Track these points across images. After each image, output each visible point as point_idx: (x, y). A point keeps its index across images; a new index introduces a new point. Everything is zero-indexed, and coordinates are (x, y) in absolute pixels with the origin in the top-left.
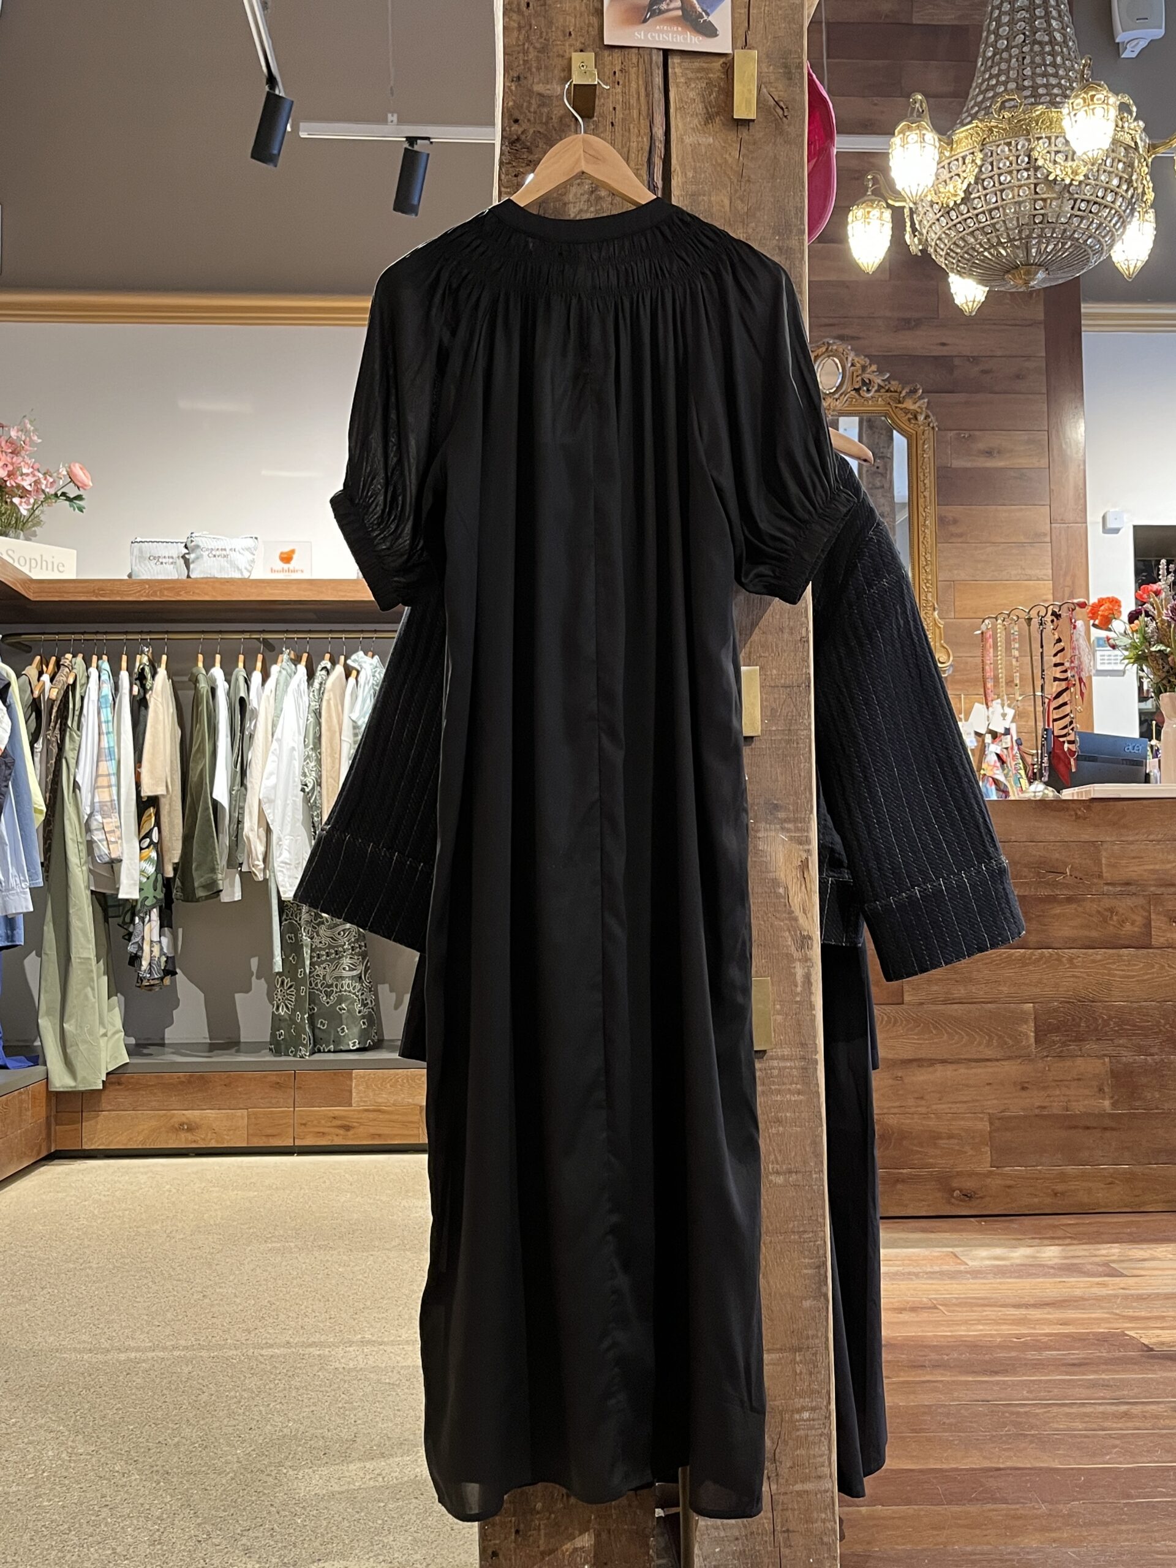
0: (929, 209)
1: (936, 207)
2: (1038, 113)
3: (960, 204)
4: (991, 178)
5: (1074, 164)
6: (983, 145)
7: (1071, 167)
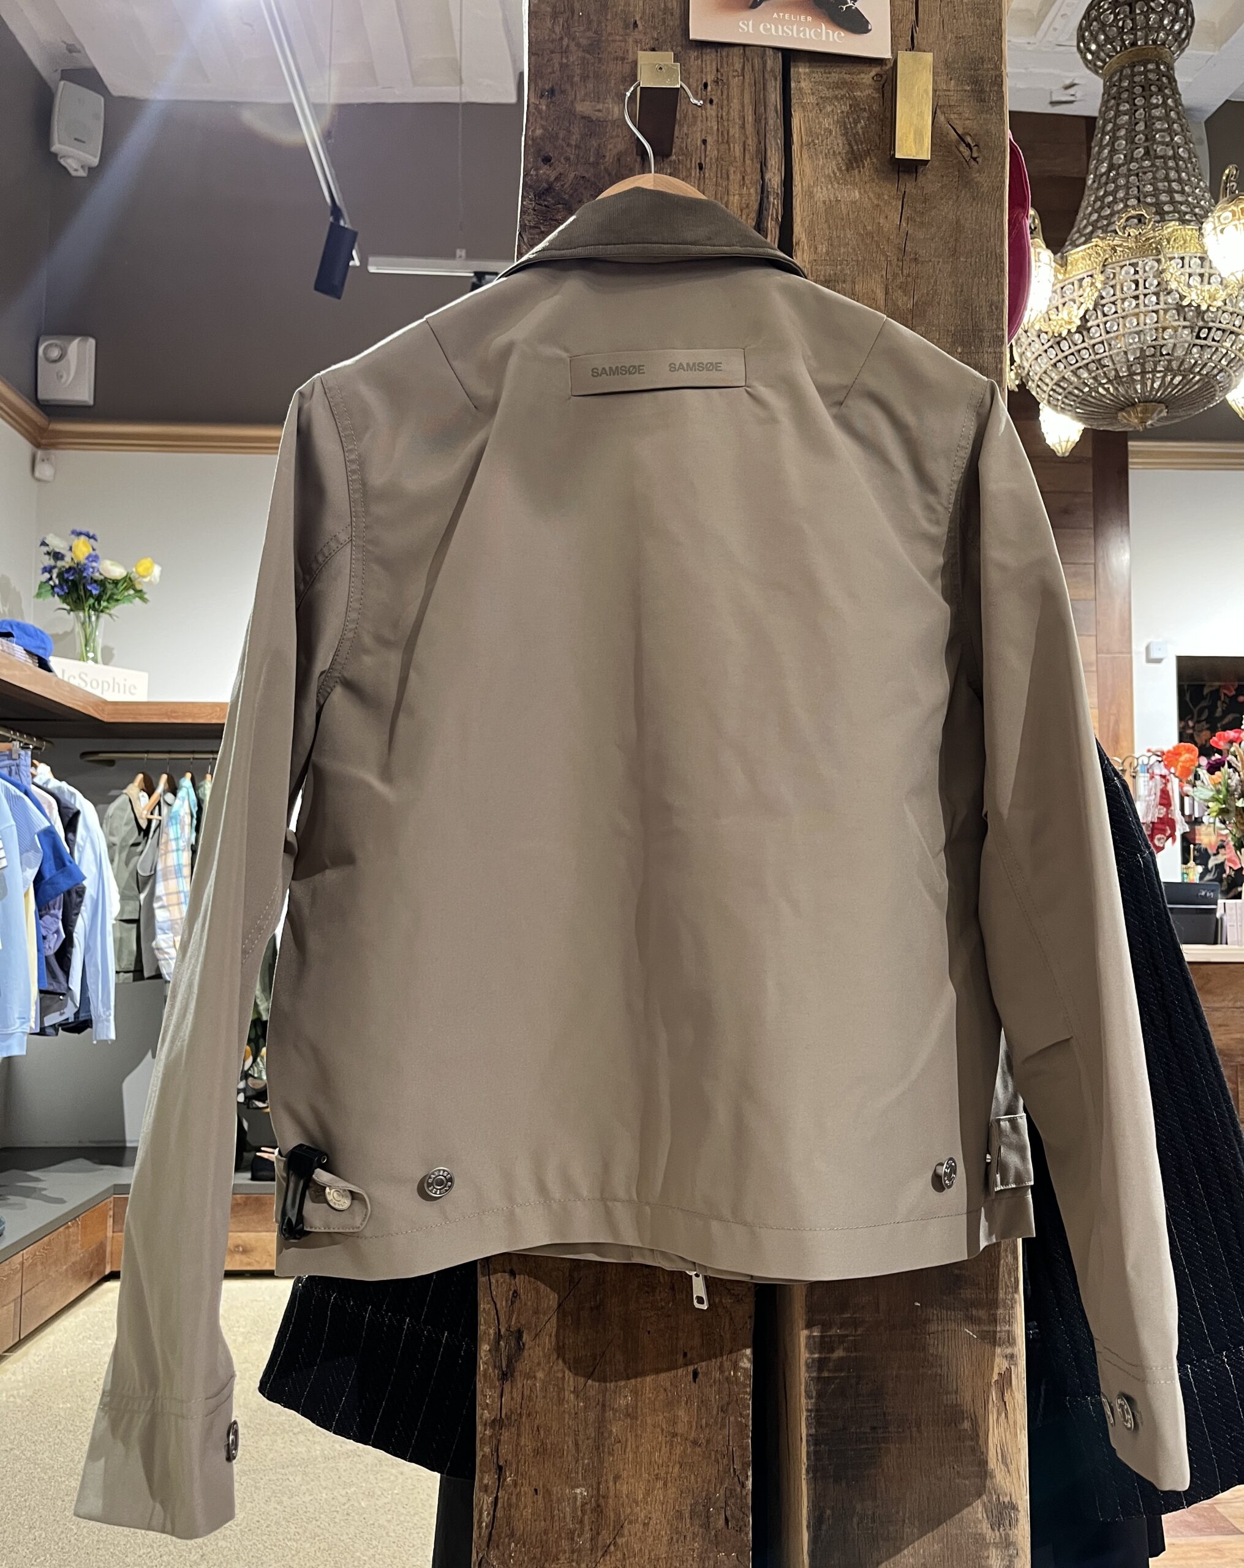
0: (1036, 339)
1: (1043, 335)
2: (1170, 230)
3: (1076, 332)
4: (1113, 303)
5: (1213, 288)
6: (1104, 266)
7: (1209, 290)
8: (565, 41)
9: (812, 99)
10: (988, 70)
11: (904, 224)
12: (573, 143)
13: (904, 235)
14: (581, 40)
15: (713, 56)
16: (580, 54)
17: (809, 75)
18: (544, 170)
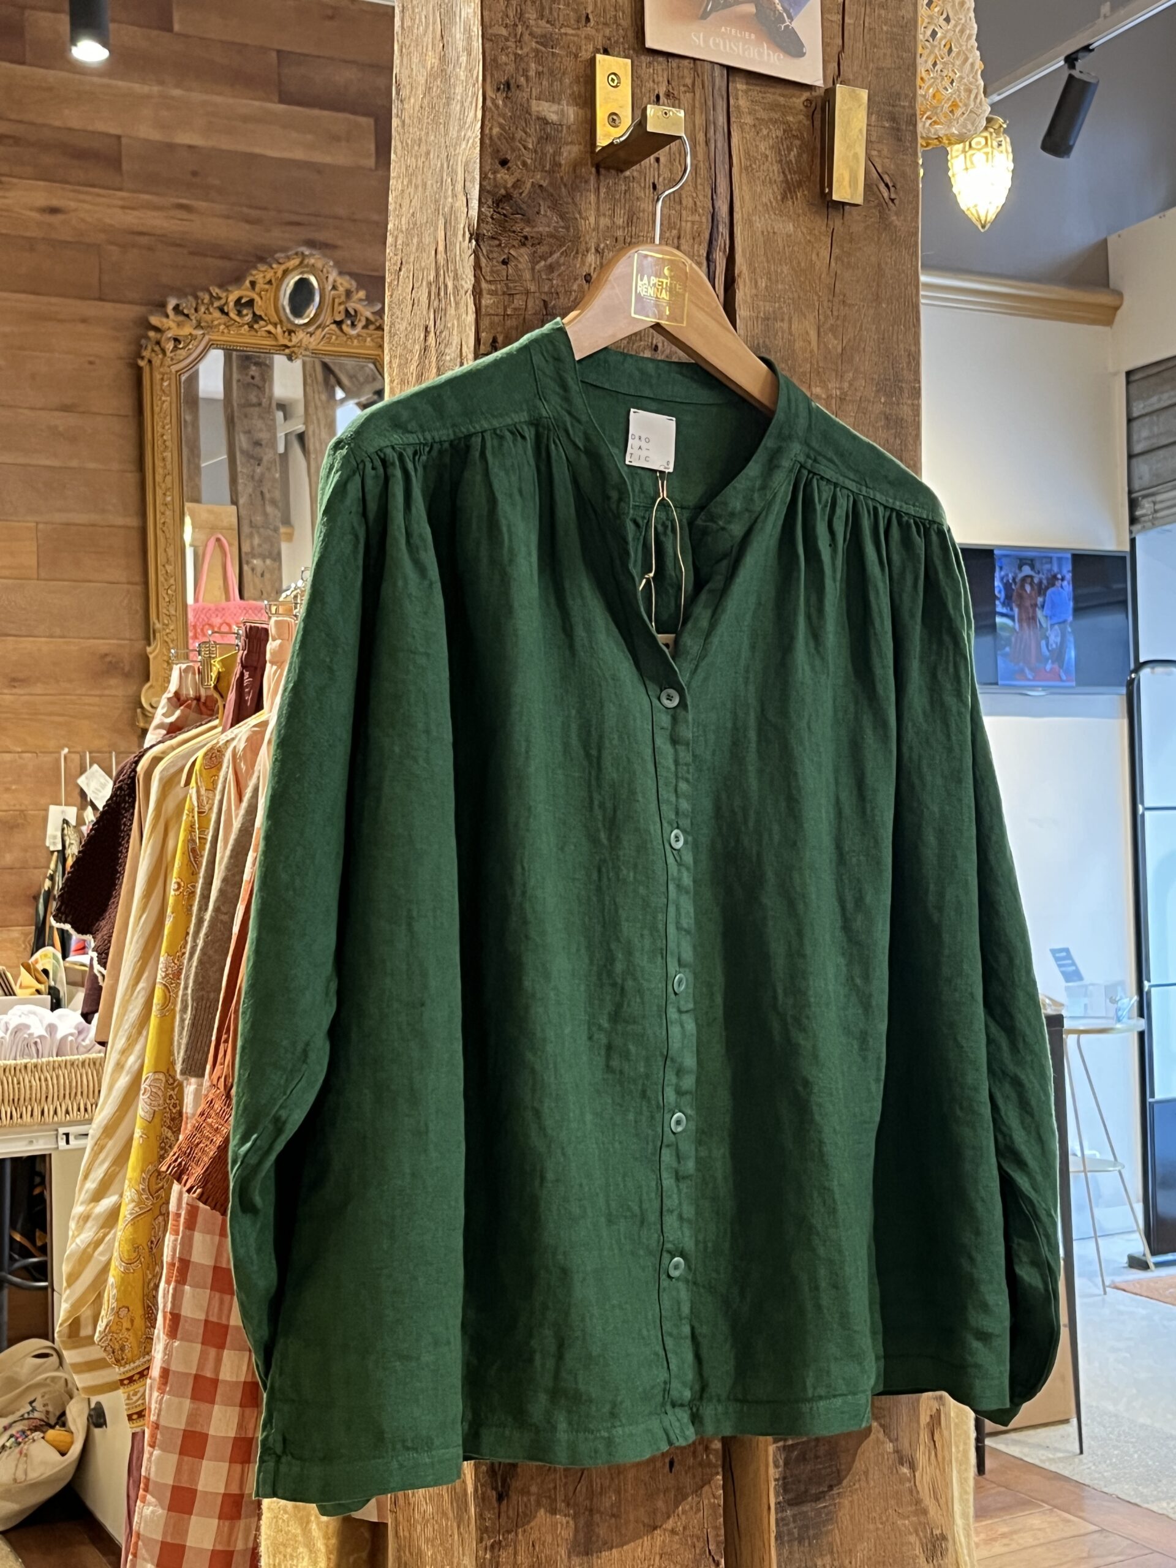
8: (520, 29)
9: (749, 120)
10: (904, 107)
11: (833, 264)
12: (530, 146)
13: (832, 274)
14: (535, 29)
15: (664, 66)
16: (534, 45)
17: (746, 92)
18: (502, 175)
